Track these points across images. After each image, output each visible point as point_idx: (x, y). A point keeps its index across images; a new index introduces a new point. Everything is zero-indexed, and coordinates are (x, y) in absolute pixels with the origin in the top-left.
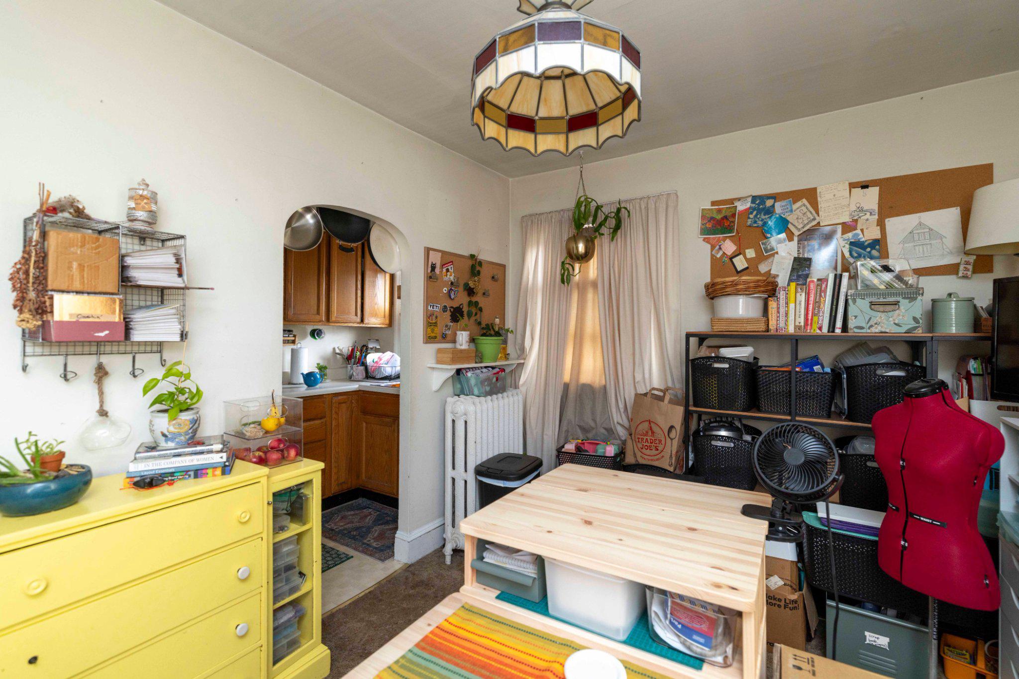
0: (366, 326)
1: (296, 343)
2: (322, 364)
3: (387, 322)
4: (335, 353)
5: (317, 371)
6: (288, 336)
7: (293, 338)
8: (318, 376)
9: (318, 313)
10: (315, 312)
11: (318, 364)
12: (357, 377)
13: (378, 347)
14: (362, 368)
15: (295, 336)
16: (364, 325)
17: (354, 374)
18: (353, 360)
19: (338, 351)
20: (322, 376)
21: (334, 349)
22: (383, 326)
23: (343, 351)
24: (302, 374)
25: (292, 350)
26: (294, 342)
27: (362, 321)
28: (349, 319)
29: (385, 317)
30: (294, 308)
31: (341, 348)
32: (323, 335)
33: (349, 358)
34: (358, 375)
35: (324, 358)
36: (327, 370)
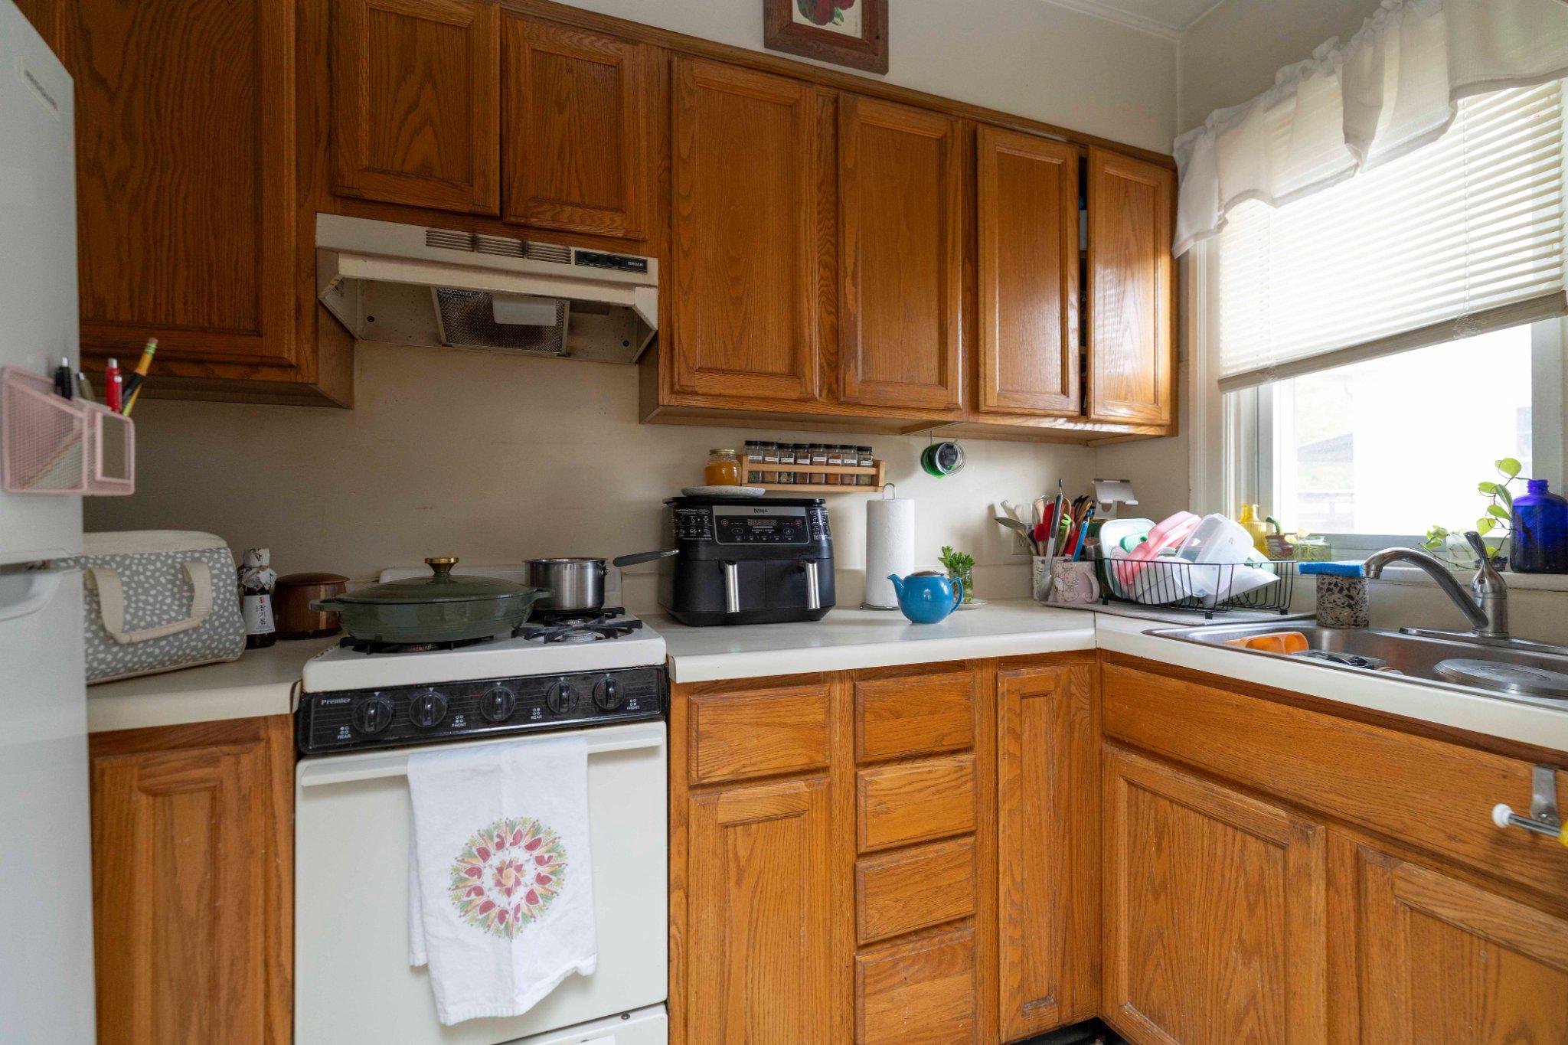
0: (1098, 428)
1: (881, 484)
2: (956, 550)
3: (1165, 416)
4: (994, 520)
5: (943, 570)
6: (859, 465)
7: (873, 471)
8: (946, 589)
9: (943, 380)
10: (934, 379)
11: (946, 550)
12: (1067, 595)
13: (1131, 502)
14: (1086, 566)
15: (876, 465)
16: (1089, 427)
17: (1059, 584)
18: (1052, 542)
19: (1001, 513)
20: (956, 588)
21: (991, 508)
22: (1150, 431)
23: (1018, 513)
24: (894, 578)
25: (870, 505)
26: (873, 481)
27: (1084, 412)
28: (1041, 405)
29: (1156, 401)
30: (865, 361)
31: (1012, 505)
32: (960, 460)
33: (1040, 533)
34: (1070, 588)
35: (964, 536)
36: (974, 569)
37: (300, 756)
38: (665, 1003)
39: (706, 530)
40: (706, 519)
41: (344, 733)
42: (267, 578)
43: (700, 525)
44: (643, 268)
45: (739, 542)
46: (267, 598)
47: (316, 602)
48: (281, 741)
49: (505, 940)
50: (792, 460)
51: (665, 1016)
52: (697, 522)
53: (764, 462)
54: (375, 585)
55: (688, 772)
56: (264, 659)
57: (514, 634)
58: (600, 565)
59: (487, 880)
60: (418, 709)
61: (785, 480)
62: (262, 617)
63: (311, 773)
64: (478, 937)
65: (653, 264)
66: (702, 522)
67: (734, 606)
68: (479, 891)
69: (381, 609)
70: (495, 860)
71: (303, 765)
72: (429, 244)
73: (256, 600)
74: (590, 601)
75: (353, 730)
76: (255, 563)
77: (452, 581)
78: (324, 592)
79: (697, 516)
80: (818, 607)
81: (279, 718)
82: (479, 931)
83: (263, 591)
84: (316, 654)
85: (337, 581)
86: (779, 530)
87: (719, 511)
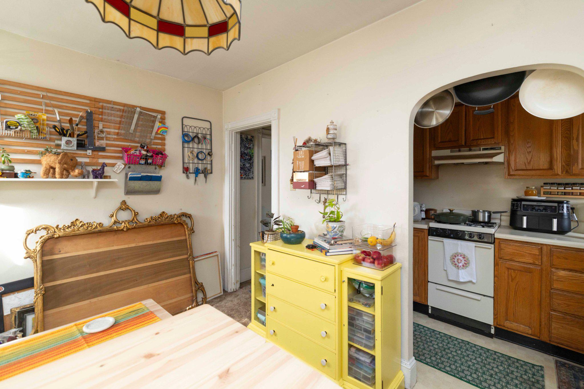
37: (429, 235)
38: (493, 297)
39: (519, 207)
40: (519, 205)
41: (435, 233)
42: (424, 209)
43: (517, 206)
44: (500, 149)
45: (529, 211)
46: (424, 212)
47: (431, 214)
48: (426, 232)
49: (458, 270)
50: (563, 188)
51: (493, 300)
52: (516, 205)
53: (550, 189)
54: (442, 212)
55: (499, 255)
56: (423, 221)
57: (465, 224)
58: (489, 213)
59: (456, 260)
60: (445, 232)
61: (560, 194)
62: (423, 215)
63: (430, 238)
64: (454, 269)
65: (503, 147)
66: (518, 205)
67: (525, 226)
68: (454, 262)
69: (441, 217)
70: (457, 258)
71: (429, 237)
72: (451, 152)
73: (422, 212)
74: (486, 220)
75: (436, 233)
76: (423, 206)
77: (453, 213)
78: (433, 212)
79: (516, 204)
80: (556, 230)
81: (426, 229)
82: (454, 268)
83: (424, 211)
84: (431, 222)
85: (435, 211)
86: (544, 209)
87: (523, 203)
